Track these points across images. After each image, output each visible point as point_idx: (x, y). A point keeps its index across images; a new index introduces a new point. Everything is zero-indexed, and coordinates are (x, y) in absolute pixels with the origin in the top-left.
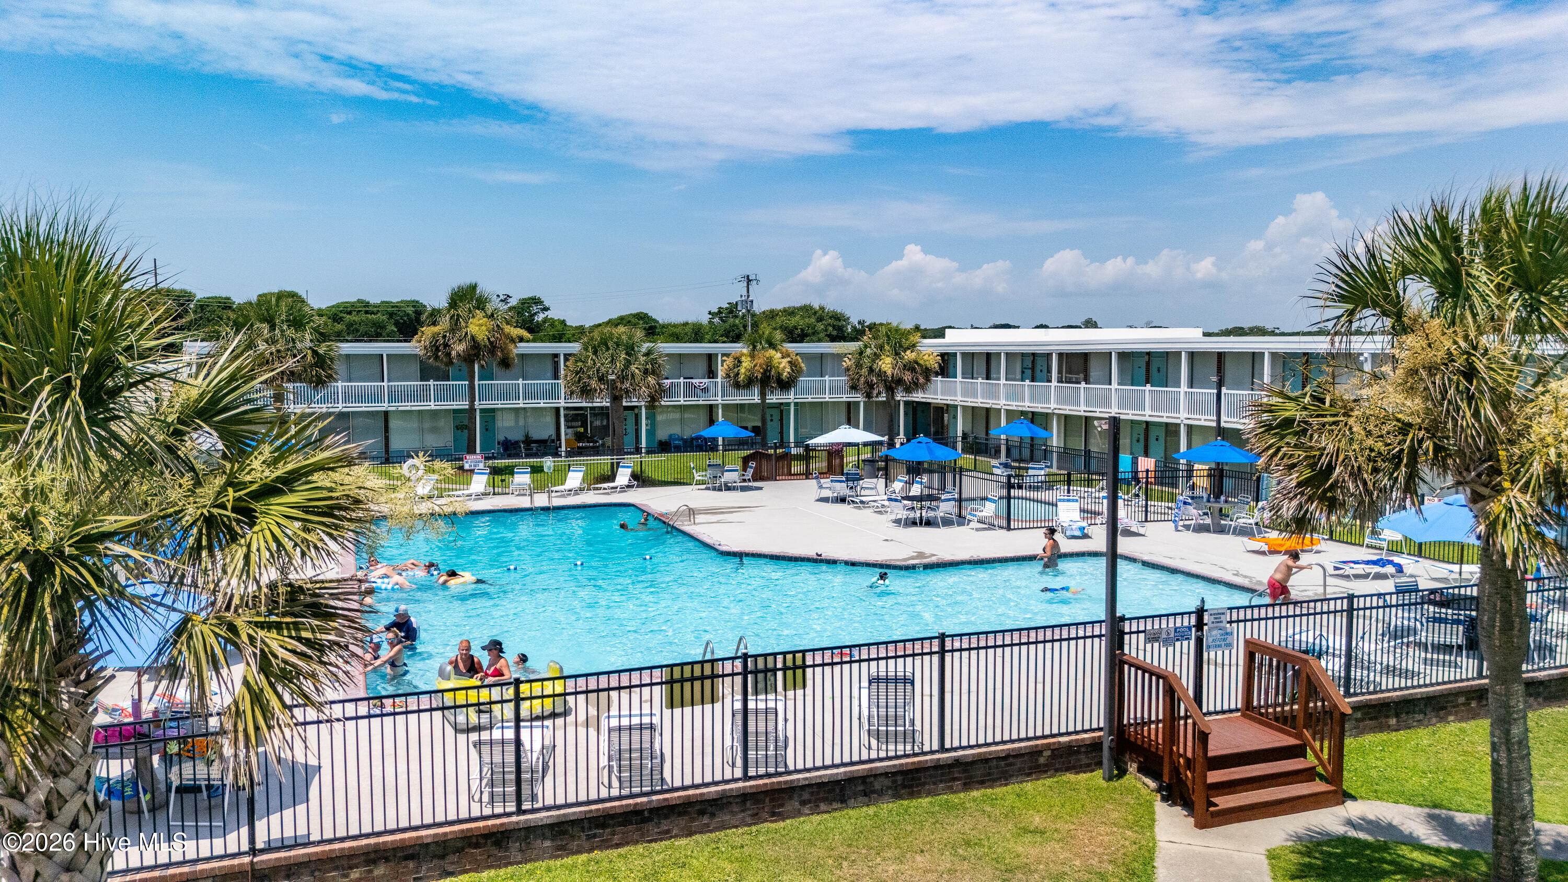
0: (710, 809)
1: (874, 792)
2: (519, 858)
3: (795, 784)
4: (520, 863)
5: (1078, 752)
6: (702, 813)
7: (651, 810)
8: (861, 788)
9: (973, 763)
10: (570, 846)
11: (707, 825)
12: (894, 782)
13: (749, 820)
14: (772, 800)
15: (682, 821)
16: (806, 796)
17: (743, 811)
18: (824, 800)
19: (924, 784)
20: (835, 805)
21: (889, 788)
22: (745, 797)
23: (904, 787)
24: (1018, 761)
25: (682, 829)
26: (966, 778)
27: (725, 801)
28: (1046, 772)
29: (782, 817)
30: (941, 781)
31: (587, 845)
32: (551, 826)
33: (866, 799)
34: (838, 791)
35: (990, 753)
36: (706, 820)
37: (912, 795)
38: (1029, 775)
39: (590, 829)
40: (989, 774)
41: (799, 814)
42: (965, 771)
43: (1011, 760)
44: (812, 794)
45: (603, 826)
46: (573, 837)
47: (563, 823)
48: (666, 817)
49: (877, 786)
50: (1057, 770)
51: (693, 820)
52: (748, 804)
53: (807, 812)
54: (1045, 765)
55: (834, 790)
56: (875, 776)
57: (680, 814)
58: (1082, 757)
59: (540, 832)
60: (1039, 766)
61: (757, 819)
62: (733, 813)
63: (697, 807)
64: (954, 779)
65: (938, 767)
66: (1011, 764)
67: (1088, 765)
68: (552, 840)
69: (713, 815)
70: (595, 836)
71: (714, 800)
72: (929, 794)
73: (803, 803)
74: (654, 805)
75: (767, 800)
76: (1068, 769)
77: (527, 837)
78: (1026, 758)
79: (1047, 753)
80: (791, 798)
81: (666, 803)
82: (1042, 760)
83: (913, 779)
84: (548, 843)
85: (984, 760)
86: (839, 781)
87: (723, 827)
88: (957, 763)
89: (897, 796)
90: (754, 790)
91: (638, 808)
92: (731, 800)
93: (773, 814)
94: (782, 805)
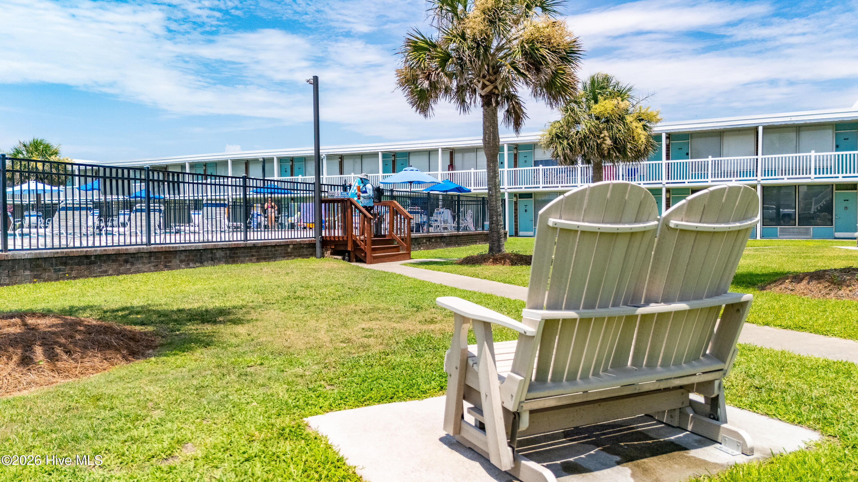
0: (131, 260)
1: (216, 259)
2: (7, 281)
3: (178, 249)
4: (8, 285)
5: (303, 247)
6: (126, 262)
7: (96, 256)
8: (210, 256)
9: (261, 247)
10: (43, 276)
11: (130, 269)
12: (226, 254)
13: (152, 268)
14: (165, 258)
15: (115, 266)
16: (183, 257)
17: (149, 263)
18: (192, 260)
19: (239, 257)
20: (198, 265)
21: (223, 257)
22: (151, 254)
23: (231, 257)
24: (280, 249)
25: (114, 271)
26: (258, 255)
27: (139, 255)
28: (290, 256)
29: (170, 268)
30: (247, 256)
31: (54, 276)
32: (30, 260)
33: (213, 262)
34: (199, 256)
35: (268, 243)
36: (128, 266)
37: (234, 262)
38: (284, 257)
39: (57, 265)
40: (268, 255)
41: (179, 267)
42: (257, 252)
43: (277, 248)
44: (186, 256)
45: (65, 264)
46: (45, 270)
47: (38, 259)
48: (105, 262)
49: (218, 256)
50: (295, 256)
51: (121, 265)
52: (152, 259)
53: (183, 266)
54: (291, 253)
55: (197, 255)
56: (217, 249)
57: (114, 261)
58: (305, 250)
59: (22, 263)
60: (288, 253)
61: (157, 268)
62: (144, 263)
63: (124, 258)
64: (253, 256)
65: (245, 248)
66: (276, 251)
67: (307, 255)
68: (31, 271)
69: (132, 264)
70: (60, 270)
71: (134, 254)
72: (242, 262)
73: (181, 261)
74: (98, 253)
75: (163, 257)
76: (299, 256)
77: (13, 267)
78: (283, 248)
79: (291, 246)
80: (175, 257)
81: (105, 253)
82: (289, 250)
83: (234, 253)
84: (27, 273)
85: (265, 246)
86: (199, 250)
87: (138, 271)
88: (254, 247)
89: (227, 262)
90: (156, 250)
91: (88, 254)
92: (143, 255)
93: (166, 267)
94: (170, 262)
